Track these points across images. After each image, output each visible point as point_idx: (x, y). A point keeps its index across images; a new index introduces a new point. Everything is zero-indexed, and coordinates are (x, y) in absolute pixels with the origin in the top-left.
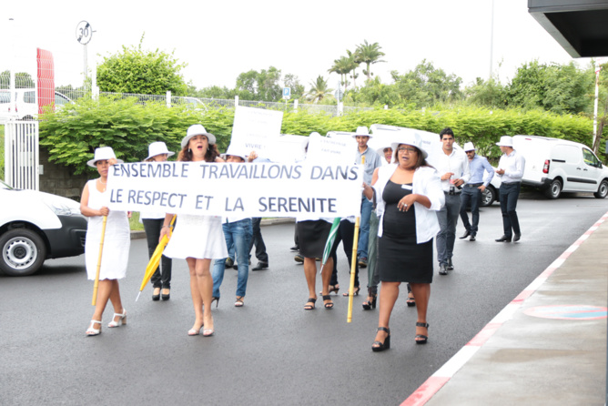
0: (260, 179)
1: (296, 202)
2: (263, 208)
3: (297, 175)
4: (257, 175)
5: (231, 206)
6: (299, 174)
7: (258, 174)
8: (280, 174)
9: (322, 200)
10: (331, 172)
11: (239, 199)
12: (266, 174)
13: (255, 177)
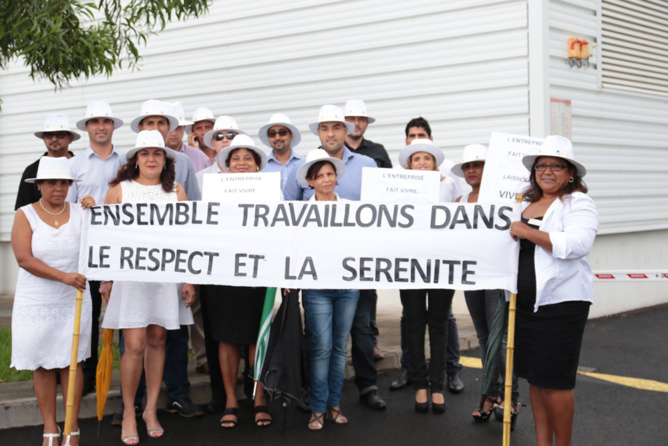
0: (344, 228)
1: (407, 265)
2: (349, 274)
3: (406, 221)
4: (336, 221)
5: (295, 271)
6: (411, 219)
7: (340, 218)
8: (376, 218)
9: (451, 264)
10: (465, 217)
11: (309, 260)
12: (352, 219)
13: (333, 224)
